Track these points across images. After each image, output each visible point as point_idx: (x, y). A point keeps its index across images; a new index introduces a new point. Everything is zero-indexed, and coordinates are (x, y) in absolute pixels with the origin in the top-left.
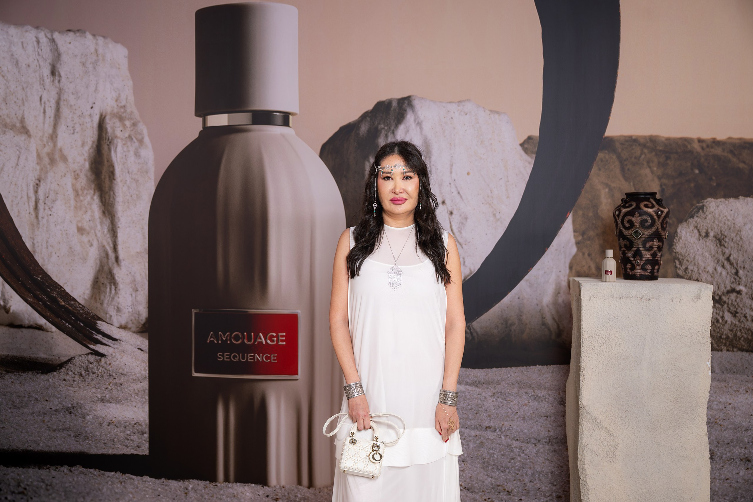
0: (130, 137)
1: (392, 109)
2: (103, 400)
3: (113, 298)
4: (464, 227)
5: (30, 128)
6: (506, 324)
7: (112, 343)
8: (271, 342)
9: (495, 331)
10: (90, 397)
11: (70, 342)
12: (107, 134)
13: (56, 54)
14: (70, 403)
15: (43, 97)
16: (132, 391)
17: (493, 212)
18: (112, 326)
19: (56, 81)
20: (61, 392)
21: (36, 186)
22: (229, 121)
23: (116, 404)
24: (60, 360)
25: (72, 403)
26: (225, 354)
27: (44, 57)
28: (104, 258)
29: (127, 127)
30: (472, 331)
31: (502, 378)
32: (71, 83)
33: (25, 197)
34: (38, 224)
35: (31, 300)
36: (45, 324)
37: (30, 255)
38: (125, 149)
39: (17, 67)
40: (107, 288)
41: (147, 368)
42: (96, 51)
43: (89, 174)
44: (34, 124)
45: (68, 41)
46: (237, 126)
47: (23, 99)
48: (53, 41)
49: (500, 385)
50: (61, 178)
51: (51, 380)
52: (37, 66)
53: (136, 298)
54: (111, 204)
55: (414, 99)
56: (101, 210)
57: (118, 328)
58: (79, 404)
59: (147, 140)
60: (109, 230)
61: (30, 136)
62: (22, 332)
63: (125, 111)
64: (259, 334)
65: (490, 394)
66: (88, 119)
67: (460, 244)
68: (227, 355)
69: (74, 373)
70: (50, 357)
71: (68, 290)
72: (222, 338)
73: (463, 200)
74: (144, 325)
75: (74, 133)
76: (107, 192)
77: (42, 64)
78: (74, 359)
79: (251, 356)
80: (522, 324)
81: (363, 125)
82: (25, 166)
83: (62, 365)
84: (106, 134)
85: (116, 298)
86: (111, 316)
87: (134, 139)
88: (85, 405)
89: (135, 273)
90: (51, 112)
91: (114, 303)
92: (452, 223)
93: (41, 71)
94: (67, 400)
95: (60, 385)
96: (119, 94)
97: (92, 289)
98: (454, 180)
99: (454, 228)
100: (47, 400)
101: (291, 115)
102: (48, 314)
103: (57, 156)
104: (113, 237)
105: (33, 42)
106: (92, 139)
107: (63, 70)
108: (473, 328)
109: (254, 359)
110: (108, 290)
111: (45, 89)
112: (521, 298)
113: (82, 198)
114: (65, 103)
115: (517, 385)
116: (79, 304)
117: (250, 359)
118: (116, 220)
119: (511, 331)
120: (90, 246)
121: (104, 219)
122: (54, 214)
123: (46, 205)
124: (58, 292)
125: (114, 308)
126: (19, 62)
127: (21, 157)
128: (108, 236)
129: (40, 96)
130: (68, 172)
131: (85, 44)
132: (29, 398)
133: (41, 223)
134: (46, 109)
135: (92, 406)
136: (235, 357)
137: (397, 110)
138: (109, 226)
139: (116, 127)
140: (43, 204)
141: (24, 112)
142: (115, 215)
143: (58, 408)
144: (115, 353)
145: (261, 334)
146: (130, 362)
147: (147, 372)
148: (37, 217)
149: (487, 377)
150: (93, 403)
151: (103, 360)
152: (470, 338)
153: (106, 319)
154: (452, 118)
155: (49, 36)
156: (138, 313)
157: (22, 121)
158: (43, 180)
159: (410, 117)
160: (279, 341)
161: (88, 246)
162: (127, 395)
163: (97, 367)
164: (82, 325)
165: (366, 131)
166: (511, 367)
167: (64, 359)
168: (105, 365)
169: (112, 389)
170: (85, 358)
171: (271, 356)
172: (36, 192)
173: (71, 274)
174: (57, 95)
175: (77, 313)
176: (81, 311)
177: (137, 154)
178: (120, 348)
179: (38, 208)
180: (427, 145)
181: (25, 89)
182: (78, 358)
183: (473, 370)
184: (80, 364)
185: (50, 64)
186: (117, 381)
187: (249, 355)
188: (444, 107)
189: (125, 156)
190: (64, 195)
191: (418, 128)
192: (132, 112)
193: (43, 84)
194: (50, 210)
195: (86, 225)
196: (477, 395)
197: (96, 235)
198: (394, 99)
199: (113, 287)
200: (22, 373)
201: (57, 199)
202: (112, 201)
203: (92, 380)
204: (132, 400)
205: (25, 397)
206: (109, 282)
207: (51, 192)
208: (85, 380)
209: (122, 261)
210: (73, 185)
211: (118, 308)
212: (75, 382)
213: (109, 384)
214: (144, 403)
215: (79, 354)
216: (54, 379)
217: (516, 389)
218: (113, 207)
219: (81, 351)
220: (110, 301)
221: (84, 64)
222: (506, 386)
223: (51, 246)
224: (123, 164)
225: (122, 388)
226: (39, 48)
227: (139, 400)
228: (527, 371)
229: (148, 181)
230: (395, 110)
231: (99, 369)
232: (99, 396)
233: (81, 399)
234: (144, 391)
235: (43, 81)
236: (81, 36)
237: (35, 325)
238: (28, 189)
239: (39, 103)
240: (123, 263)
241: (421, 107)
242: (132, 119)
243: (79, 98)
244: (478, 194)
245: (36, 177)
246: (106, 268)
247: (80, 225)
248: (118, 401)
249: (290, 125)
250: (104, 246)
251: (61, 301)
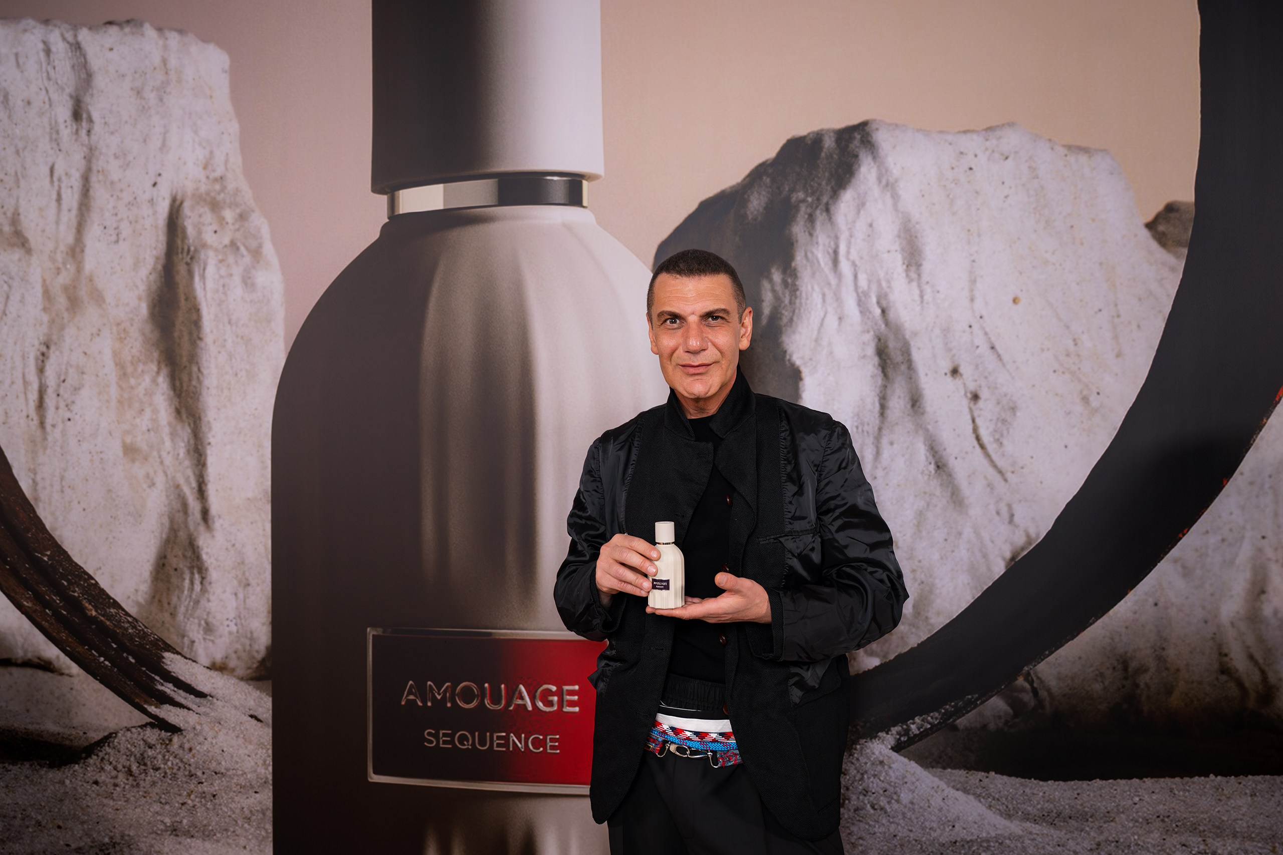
0: (233, 244)
1: (823, 154)
2: (175, 830)
3: (197, 602)
4: (1008, 429)
5: (29, 234)
6: (1125, 669)
7: (193, 703)
8: (544, 705)
9: (1097, 687)
10: (149, 823)
11: (107, 700)
12: (186, 241)
13: (83, 76)
14: (107, 835)
15: (56, 167)
16: (237, 811)
17: (1081, 392)
18: (194, 663)
19: (83, 133)
20: (90, 810)
21: (41, 358)
22: (445, 201)
23: (204, 840)
24: (87, 739)
25: (112, 834)
26: (441, 732)
27: (59, 82)
28: (179, 511)
29: (227, 223)
30: (1035, 685)
31: (1118, 805)
32: (112, 133)
33: (19, 383)
34: (45, 439)
35: (30, 605)
36: (58, 657)
37: (28, 508)
38: (223, 272)
39: (5, 107)
40: (184, 579)
41: (269, 761)
42: (164, 62)
43: (148, 328)
44: (37, 225)
45: (108, 46)
46: (465, 211)
47: (16, 173)
48: (77, 47)
49: (1112, 824)
50: (91, 340)
51: (67, 782)
52: (44, 103)
53: (245, 601)
54: (193, 393)
55: (877, 129)
56: (173, 406)
57: (208, 668)
58: (127, 838)
59: (268, 249)
60: (188, 452)
61: (29, 251)
62: (11, 674)
63: (223, 189)
64: (518, 686)
65: (1087, 844)
66: (146, 211)
67: (1000, 472)
68: (444, 735)
69: (115, 768)
70: (68, 732)
71: (104, 583)
72: (433, 695)
73: (1004, 365)
74: (263, 662)
75: (117, 242)
76: (185, 367)
77: (54, 96)
78: (115, 737)
79: (499, 738)
80: (1167, 669)
81: (755, 195)
82: (19, 316)
83: (92, 749)
84: (183, 241)
85: (203, 602)
86: (193, 642)
87: (242, 248)
88: (139, 841)
89: (243, 546)
90: (71, 199)
91: (198, 612)
92: (978, 421)
93: (53, 113)
94: (100, 827)
95: (86, 795)
96: (211, 152)
97: (152, 582)
98: (981, 317)
99: (984, 433)
100: (59, 827)
101: (586, 180)
102: (63, 636)
103: (83, 293)
104: (197, 465)
105: (38, 53)
106: (154, 252)
107: (96, 108)
108: (1038, 678)
109: (506, 745)
110: (187, 583)
111: (60, 150)
112: (1160, 604)
113: (133, 381)
114: (101, 177)
115: (1158, 824)
116: (127, 614)
117: (499, 745)
118: (204, 428)
119: (1137, 686)
120: (150, 487)
121: (179, 427)
122: (77, 417)
123: (60, 398)
124: (84, 587)
125: (200, 625)
126: (10, 97)
127: (12, 297)
128: (187, 463)
129: (50, 164)
130: (104, 325)
131: (141, 50)
132: (23, 819)
133: (50, 438)
134: (63, 191)
135: (153, 842)
136: (463, 739)
137: (835, 156)
138: (189, 442)
139: (204, 225)
140: (54, 396)
141: (18, 201)
142: (202, 417)
143: (82, 844)
144: (201, 724)
145: (522, 687)
146: (231, 747)
147: (270, 768)
148: (42, 424)
149: (1079, 802)
150: (153, 836)
151: (176, 739)
152: (1032, 703)
153: (183, 649)
154: (971, 169)
155: (70, 38)
156: (249, 635)
157: (15, 220)
158: (56, 344)
159: (867, 171)
160: (565, 703)
161: (145, 486)
162: (227, 820)
163: (164, 757)
164: (133, 661)
165: (761, 210)
166: (1141, 778)
167: (96, 736)
168: (181, 752)
169: (194, 807)
170: (139, 734)
171: (545, 739)
172: (41, 370)
173: (111, 548)
174: (83, 162)
175: (123, 633)
176: (130, 631)
177: (248, 282)
178: (212, 714)
179: (45, 405)
180: (911, 236)
181: (21, 151)
182: (123, 735)
183: (1041, 783)
184: (127, 748)
185: (71, 96)
186: (205, 787)
187: (495, 735)
188: (950, 144)
189: (224, 286)
190: (97, 376)
191: (888, 195)
192: (237, 191)
193: (56, 140)
194: (69, 409)
195: (141, 441)
196: (1054, 847)
197: (162, 463)
198: (828, 131)
199: (197, 576)
200: (9, 764)
201: (83, 386)
202: (195, 387)
203: (154, 784)
204: (237, 833)
205: (15, 817)
206: (188, 565)
207: (71, 370)
208: (138, 785)
209: (216, 519)
210: (115, 354)
211: (207, 623)
212: (118, 788)
213: (189, 795)
214: (262, 841)
215: (126, 725)
216: (73, 780)
217: (1156, 835)
218: (198, 399)
219: (131, 719)
220: (190, 608)
221: (139, 93)
222: (1131, 825)
223: (69, 487)
224: (219, 305)
225: (216, 804)
226: (49, 64)
227: (251, 834)
228: (1185, 790)
229: (271, 341)
230: (830, 156)
231: (168, 760)
232: (168, 821)
233: (130, 827)
234: (264, 814)
235: (57, 132)
236: (133, 34)
237: (37, 660)
238: (25, 366)
239: (48, 179)
240: (218, 525)
241: (894, 147)
242: (237, 205)
243: (128, 165)
244: (1043, 350)
245: (41, 338)
246: (182, 534)
247: (128, 440)
248: (207, 833)
249: (585, 203)
250: (178, 487)
251: (90, 607)
